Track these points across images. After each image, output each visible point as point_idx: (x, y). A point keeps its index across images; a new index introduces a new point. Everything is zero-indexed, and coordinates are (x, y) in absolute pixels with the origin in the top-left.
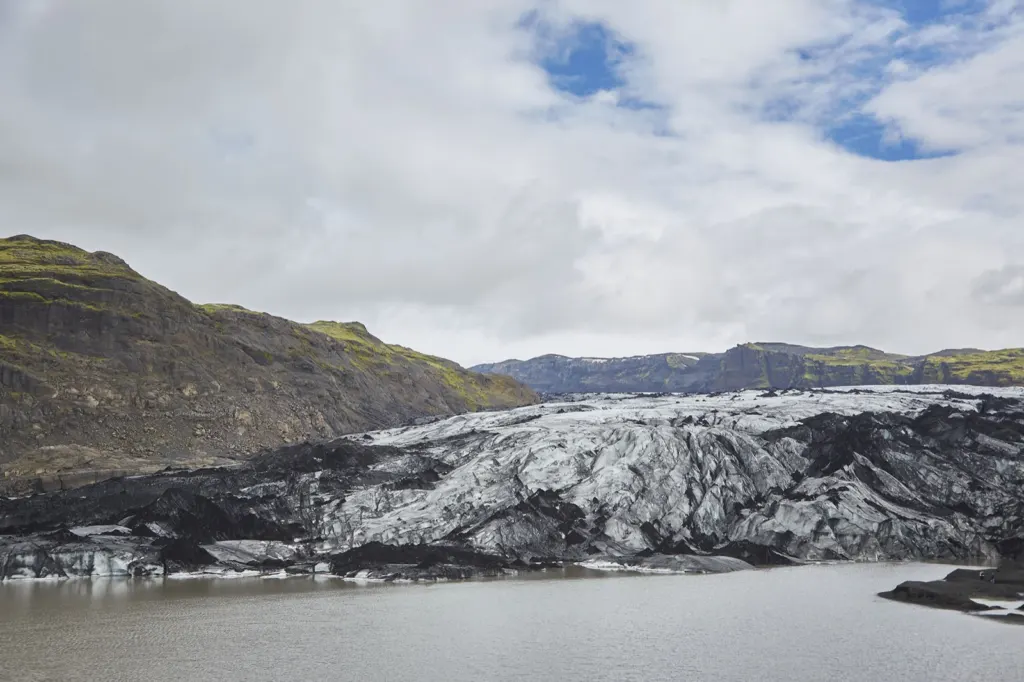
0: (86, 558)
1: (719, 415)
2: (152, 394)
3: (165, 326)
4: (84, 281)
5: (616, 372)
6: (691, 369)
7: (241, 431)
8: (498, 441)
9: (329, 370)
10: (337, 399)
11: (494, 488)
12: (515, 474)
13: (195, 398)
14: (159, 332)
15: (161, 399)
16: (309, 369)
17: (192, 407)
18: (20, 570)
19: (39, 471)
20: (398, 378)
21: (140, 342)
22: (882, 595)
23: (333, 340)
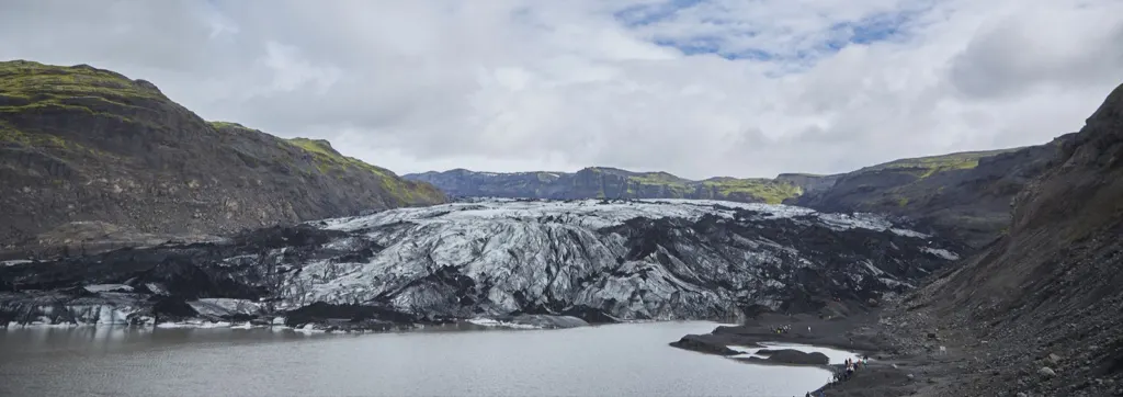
0: (94, 310)
1: (571, 215)
2: (164, 185)
3: (181, 135)
4: (126, 101)
5: (505, 182)
6: (553, 183)
7: (229, 215)
8: (418, 228)
9: (300, 173)
10: (304, 194)
11: (412, 263)
12: (428, 254)
13: (197, 190)
14: (176, 140)
15: (171, 190)
16: (285, 172)
17: (194, 196)
18: (40, 318)
19: (67, 241)
20: (349, 181)
22: (672, 344)
23: (305, 152)
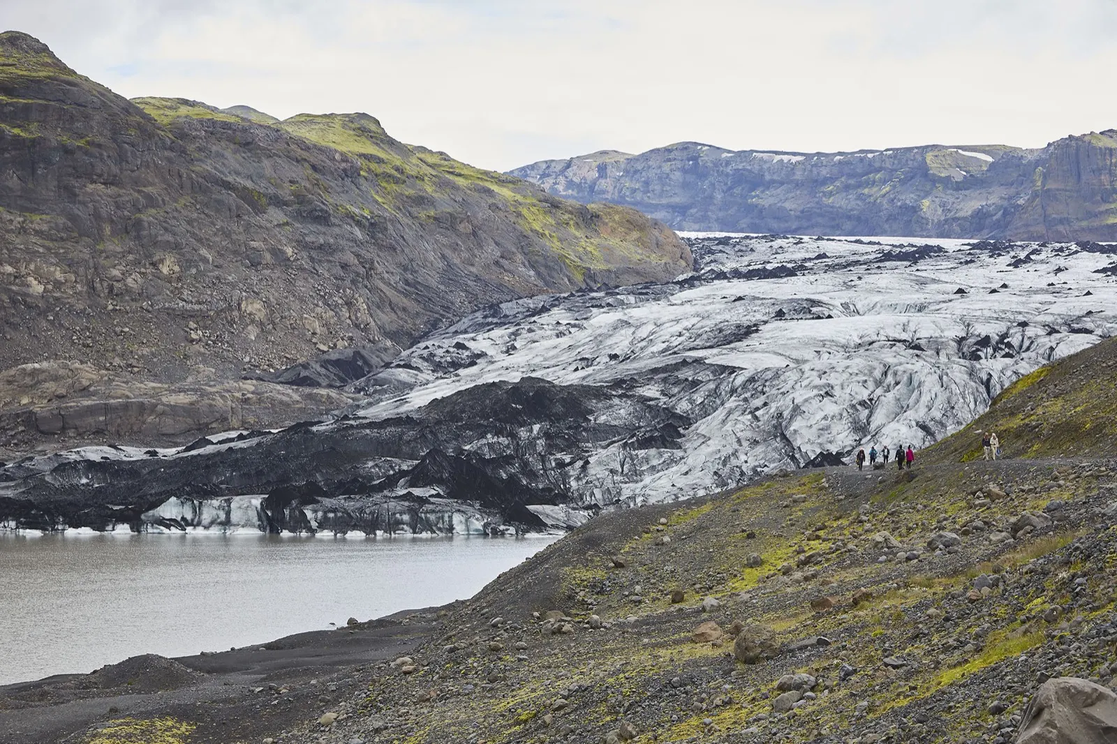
2: (116, 272)
3: (121, 158)
5: (825, 181)
7: (252, 333)
9: (352, 217)
10: (370, 266)
12: (779, 431)
13: (179, 279)
14: (115, 170)
15: (129, 280)
16: (321, 218)
17: (177, 293)
19: (25, 401)
20: (447, 223)
21: (90, 187)
23: (345, 159)
